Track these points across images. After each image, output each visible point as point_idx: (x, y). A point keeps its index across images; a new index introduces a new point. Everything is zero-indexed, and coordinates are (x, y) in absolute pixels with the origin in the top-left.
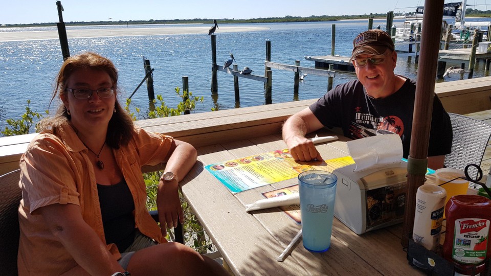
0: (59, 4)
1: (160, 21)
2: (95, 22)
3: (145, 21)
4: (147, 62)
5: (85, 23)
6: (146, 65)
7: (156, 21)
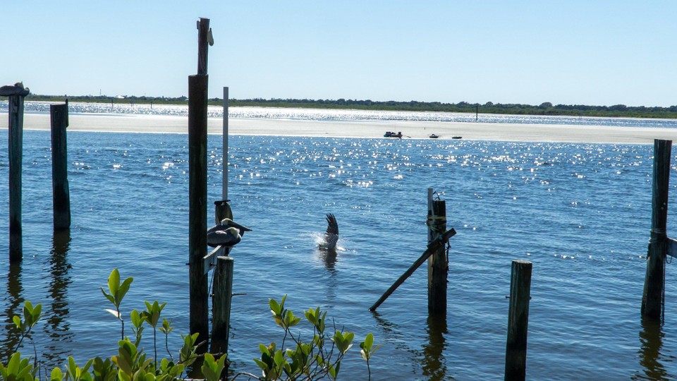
0: (204, 26)
1: (571, 107)
2: (398, 103)
3: (528, 106)
4: (438, 209)
5: (373, 103)
6: (434, 217)
7: (560, 106)
